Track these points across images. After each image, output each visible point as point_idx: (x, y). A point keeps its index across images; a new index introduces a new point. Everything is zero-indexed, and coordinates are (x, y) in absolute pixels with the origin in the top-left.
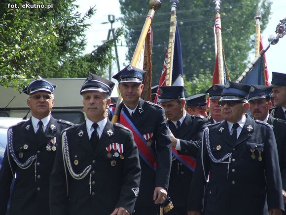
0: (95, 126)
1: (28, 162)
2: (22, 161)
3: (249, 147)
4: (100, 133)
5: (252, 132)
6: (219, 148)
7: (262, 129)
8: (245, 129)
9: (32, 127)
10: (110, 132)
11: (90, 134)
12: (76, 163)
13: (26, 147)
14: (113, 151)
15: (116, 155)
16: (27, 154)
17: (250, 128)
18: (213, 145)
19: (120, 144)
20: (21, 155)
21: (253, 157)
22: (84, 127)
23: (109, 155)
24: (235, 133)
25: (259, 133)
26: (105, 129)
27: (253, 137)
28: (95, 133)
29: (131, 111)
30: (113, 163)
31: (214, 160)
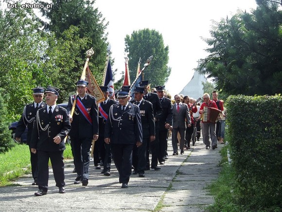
0: (50, 108)
1: (31, 120)
2: (29, 119)
3: (129, 115)
4: (52, 111)
5: (131, 108)
6: (116, 114)
7: (135, 108)
8: (128, 107)
9: (34, 105)
10: (57, 110)
11: (48, 111)
12: (43, 123)
13: (31, 114)
14: (58, 118)
15: (60, 120)
16: (31, 117)
17: (130, 107)
18: (114, 112)
19: (61, 115)
20: (29, 117)
21: (130, 119)
22: (46, 109)
23: (56, 120)
24: (124, 109)
25: (133, 109)
26: (55, 109)
27: (131, 110)
28: (50, 111)
29: (82, 98)
30: (58, 123)
31: (114, 119)
